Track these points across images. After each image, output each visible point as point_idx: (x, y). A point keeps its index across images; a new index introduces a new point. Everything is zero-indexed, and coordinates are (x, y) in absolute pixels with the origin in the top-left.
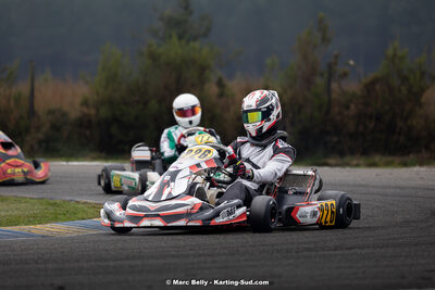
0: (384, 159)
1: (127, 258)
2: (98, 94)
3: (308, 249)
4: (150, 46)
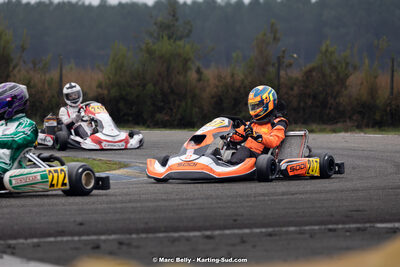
0: (319, 127)
1: (130, 201)
2: (109, 79)
3: (263, 195)
4: (147, 44)
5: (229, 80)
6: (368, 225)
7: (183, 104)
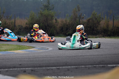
2: (29, 22)
4: (41, 11)
5: (65, 22)
6: (105, 65)
7: (51, 29)
